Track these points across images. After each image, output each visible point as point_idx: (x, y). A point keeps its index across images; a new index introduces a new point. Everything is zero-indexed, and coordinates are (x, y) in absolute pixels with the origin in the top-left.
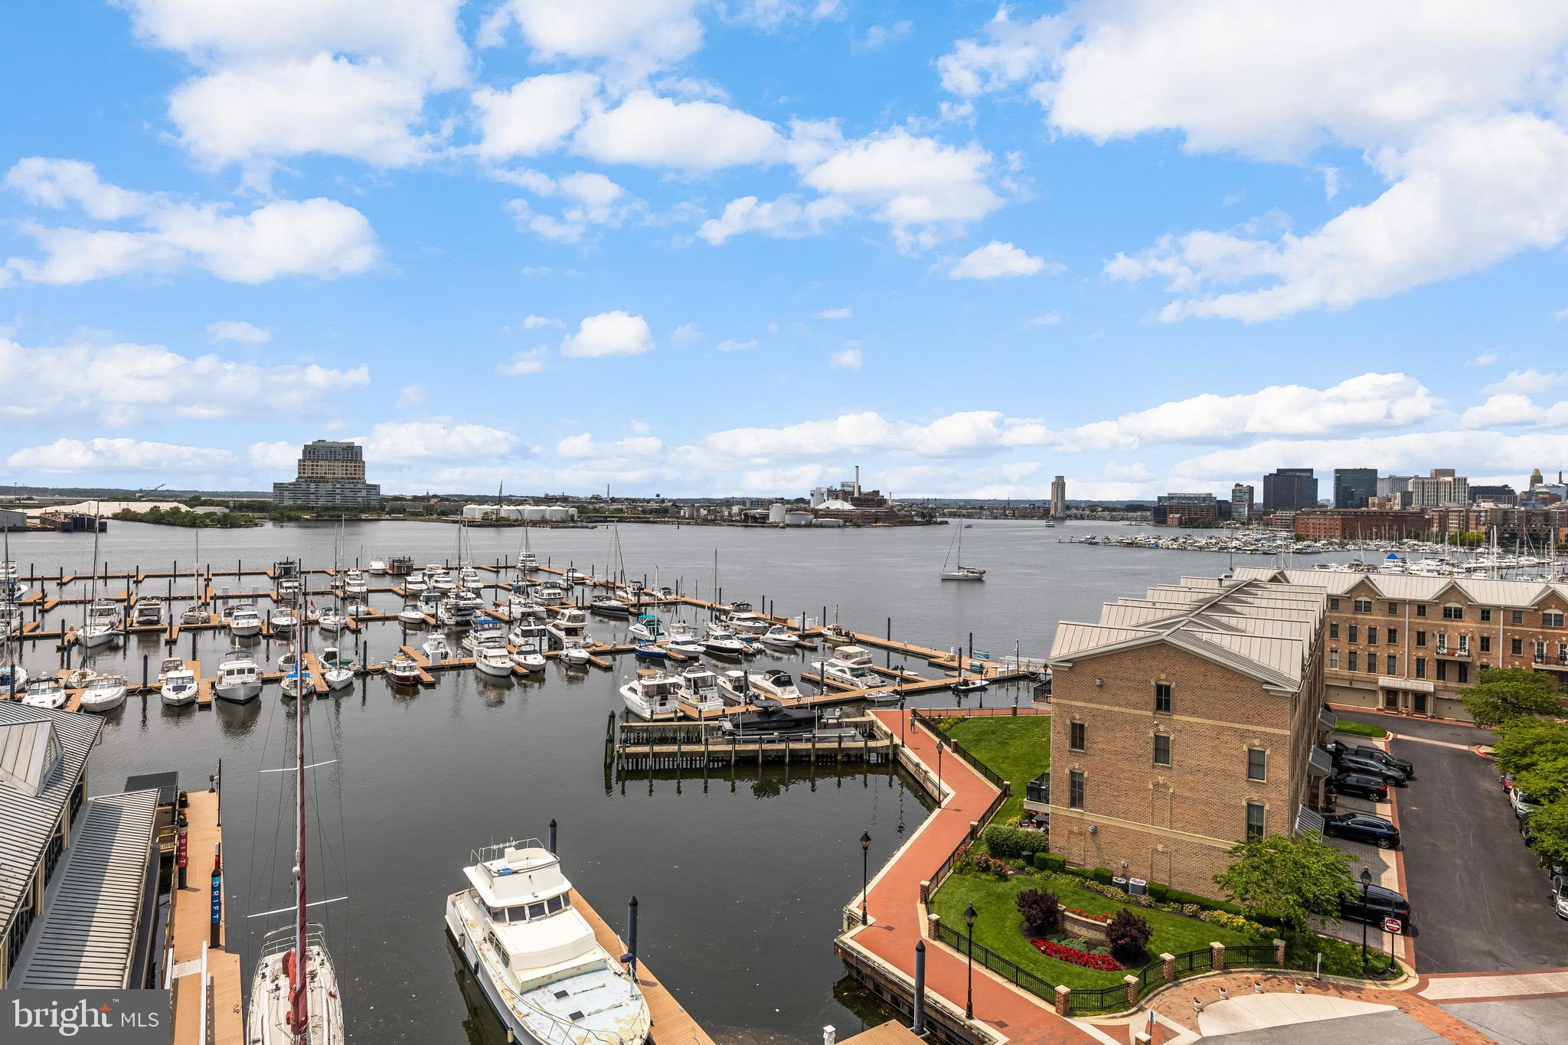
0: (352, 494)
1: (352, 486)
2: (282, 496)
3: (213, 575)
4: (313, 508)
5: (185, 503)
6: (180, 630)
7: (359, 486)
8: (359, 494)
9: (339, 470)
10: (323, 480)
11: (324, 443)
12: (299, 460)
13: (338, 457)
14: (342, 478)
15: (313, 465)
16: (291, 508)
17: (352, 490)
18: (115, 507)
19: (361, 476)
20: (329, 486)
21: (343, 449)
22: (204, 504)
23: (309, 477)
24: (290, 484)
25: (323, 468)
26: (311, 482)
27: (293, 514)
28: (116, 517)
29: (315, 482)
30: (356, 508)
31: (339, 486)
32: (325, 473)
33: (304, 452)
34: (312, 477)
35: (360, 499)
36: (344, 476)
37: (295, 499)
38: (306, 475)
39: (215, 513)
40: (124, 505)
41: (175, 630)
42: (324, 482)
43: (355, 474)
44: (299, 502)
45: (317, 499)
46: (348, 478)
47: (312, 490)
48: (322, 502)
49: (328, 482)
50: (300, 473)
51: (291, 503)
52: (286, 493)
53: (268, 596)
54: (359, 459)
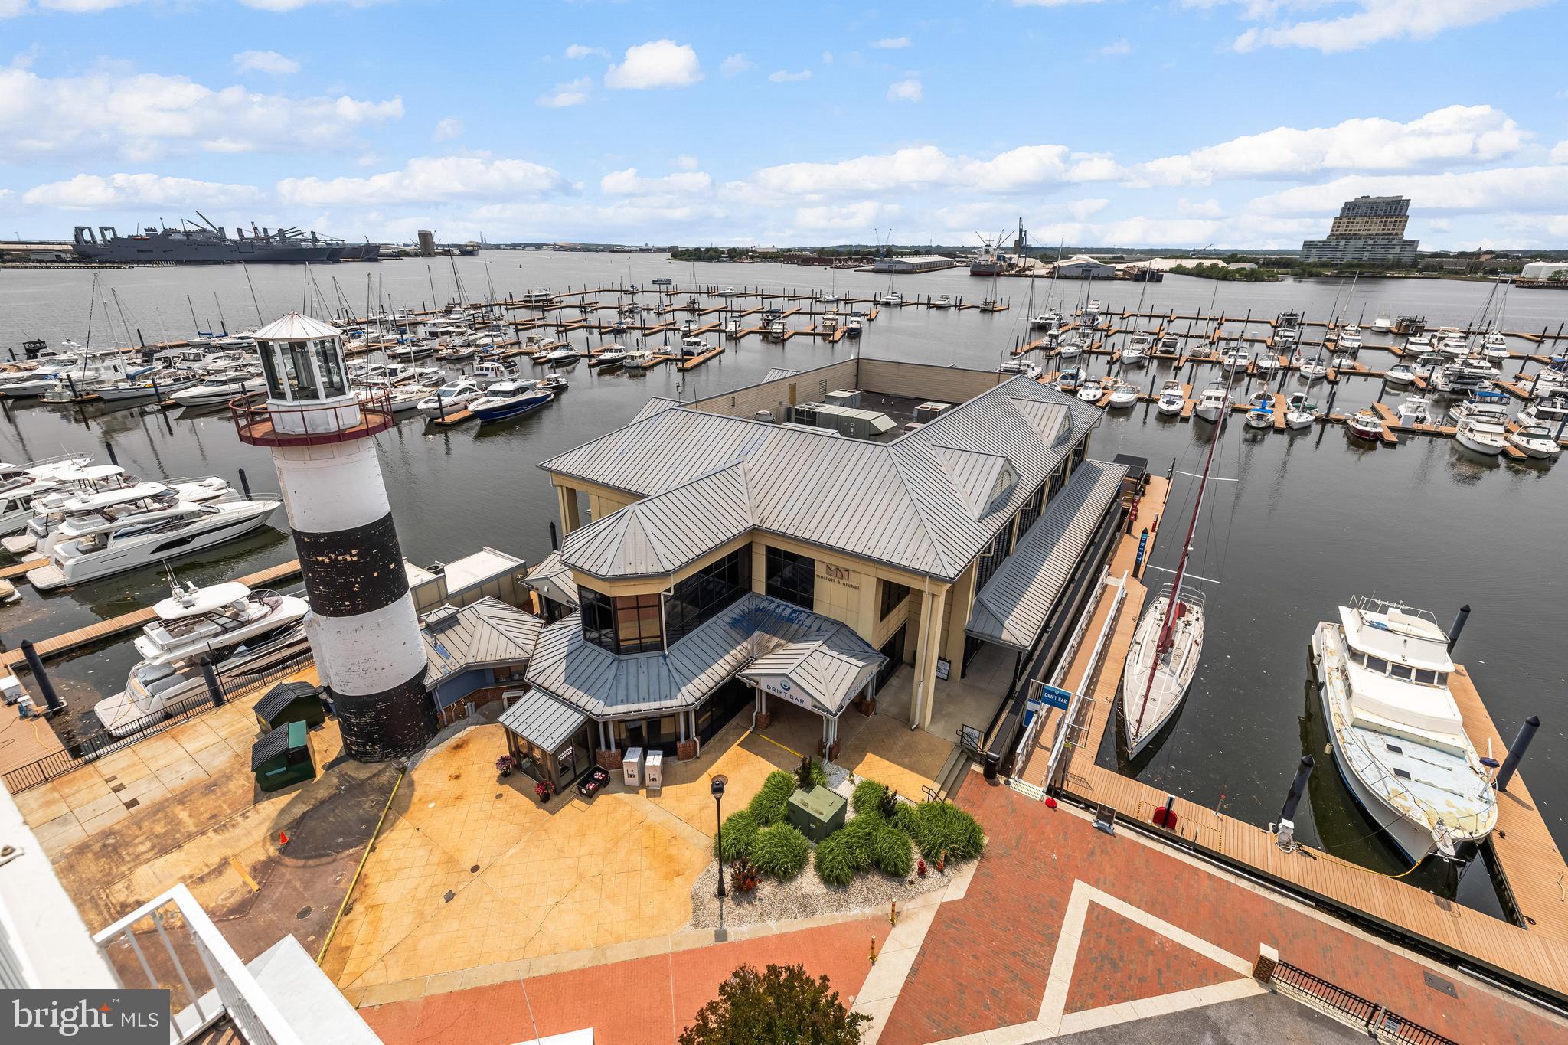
0: (1383, 251)
1: (1385, 242)
2: (1309, 253)
3: (1226, 320)
4: (1337, 264)
5: (1224, 260)
6: (1187, 360)
7: (1394, 242)
8: (1391, 251)
9: (1376, 226)
10: (1356, 237)
11: (1368, 200)
12: (1336, 218)
13: (1379, 213)
14: (1377, 234)
15: (1348, 223)
16: (1315, 265)
17: (1385, 247)
18: (1172, 263)
19: (1399, 232)
20: (1360, 243)
21: (1388, 204)
22: (1239, 260)
23: (1341, 235)
24: (1320, 242)
25: (1359, 225)
26: (1342, 239)
27: (1314, 270)
28: (1171, 271)
29: (1346, 239)
30: (1383, 265)
31: (1371, 242)
32: (1360, 230)
33: (1343, 210)
34: (1345, 234)
35: (1391, 256)
36: (1380, 232)
37: (1320, 256)
38: (1338, 233)
39: (1245, 269)
40: (1179, 261)
41: (1183, 360)
42: (1355, 239)
43: (1393, 230)
44: (1324, 259)
45: (1344, 255)
46: (1384, 234)
47: (1341, 248)
48: (1348, 259)
49: (1360, 239)
50: (1333, 231)
51: (1316, 260)
52: (1314, 251)
53: (1264, 342)
54: (1402, 214)
